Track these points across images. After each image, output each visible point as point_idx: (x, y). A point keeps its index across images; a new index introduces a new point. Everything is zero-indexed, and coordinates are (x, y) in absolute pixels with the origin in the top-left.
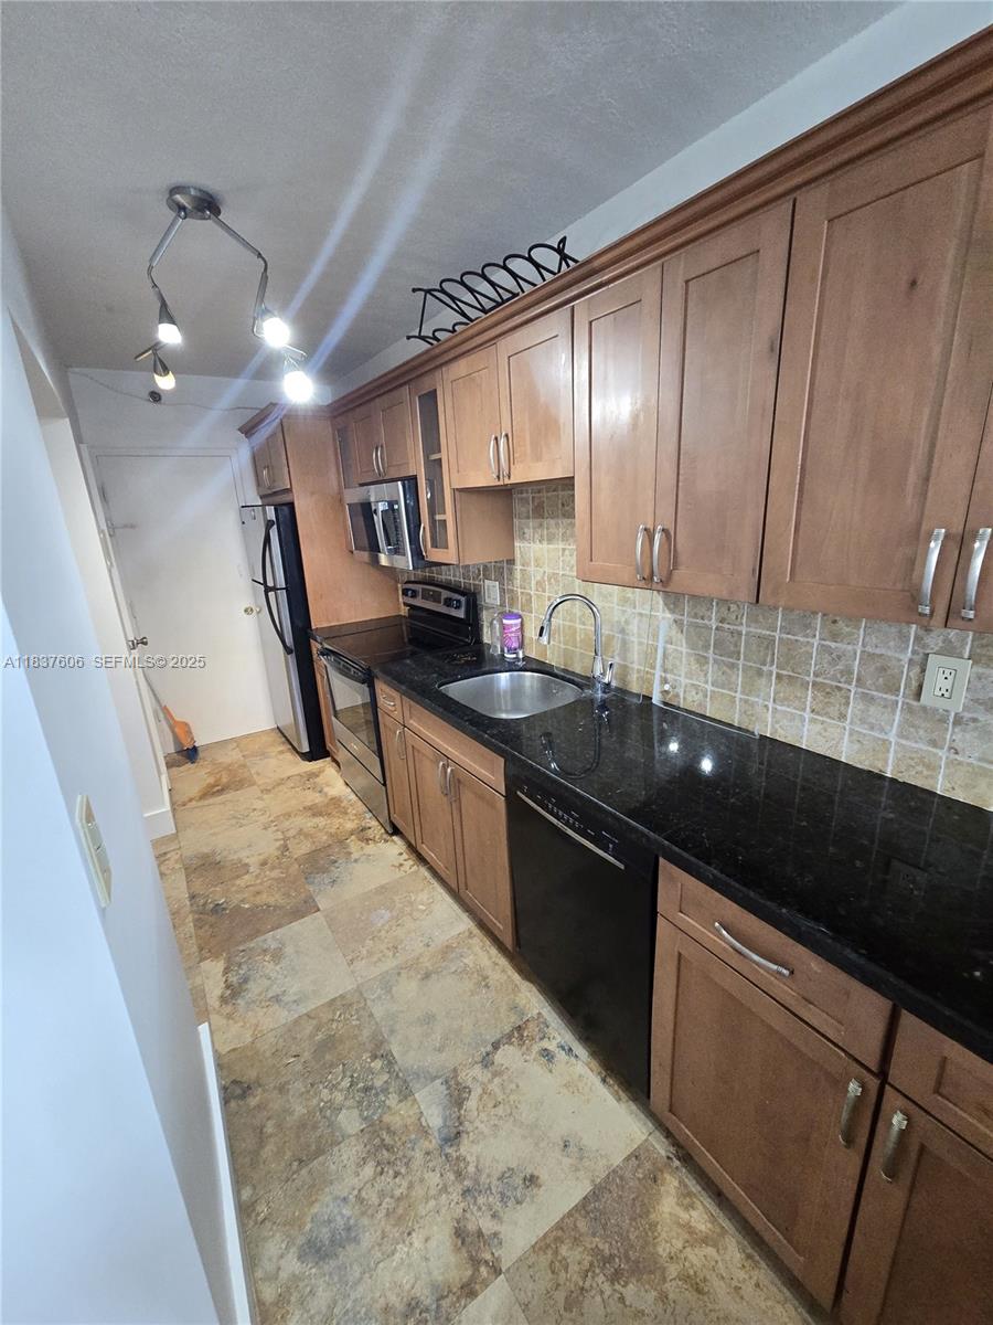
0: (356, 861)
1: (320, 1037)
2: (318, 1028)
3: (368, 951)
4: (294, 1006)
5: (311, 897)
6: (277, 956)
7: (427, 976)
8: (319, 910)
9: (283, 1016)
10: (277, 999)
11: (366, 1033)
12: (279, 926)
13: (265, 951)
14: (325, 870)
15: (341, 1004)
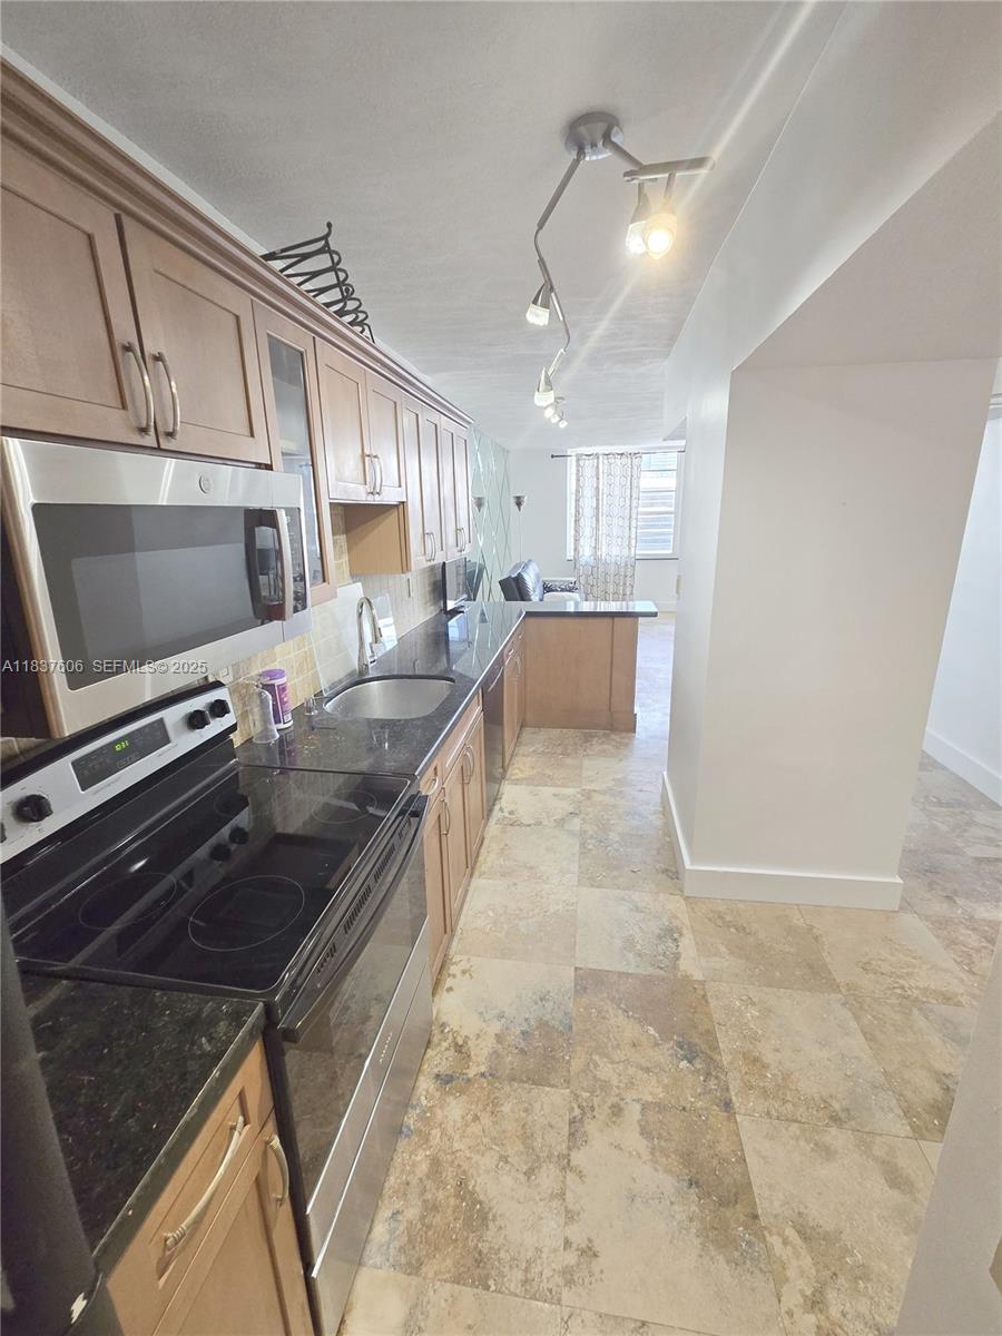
0: (501, 1017)
1: (616, 873)
2: (615, 878)
3: (558, 904)
4: (626, 898)
5: (576, 991)
6: (629, 943)
7: (531, 868)
8: (576, 969)
9: (636, 896)
10: (637, 909)
11: (587, 861)
12: (620, 974)
13: (640, 955)
14: (543, 1025)
15: (593, 882)
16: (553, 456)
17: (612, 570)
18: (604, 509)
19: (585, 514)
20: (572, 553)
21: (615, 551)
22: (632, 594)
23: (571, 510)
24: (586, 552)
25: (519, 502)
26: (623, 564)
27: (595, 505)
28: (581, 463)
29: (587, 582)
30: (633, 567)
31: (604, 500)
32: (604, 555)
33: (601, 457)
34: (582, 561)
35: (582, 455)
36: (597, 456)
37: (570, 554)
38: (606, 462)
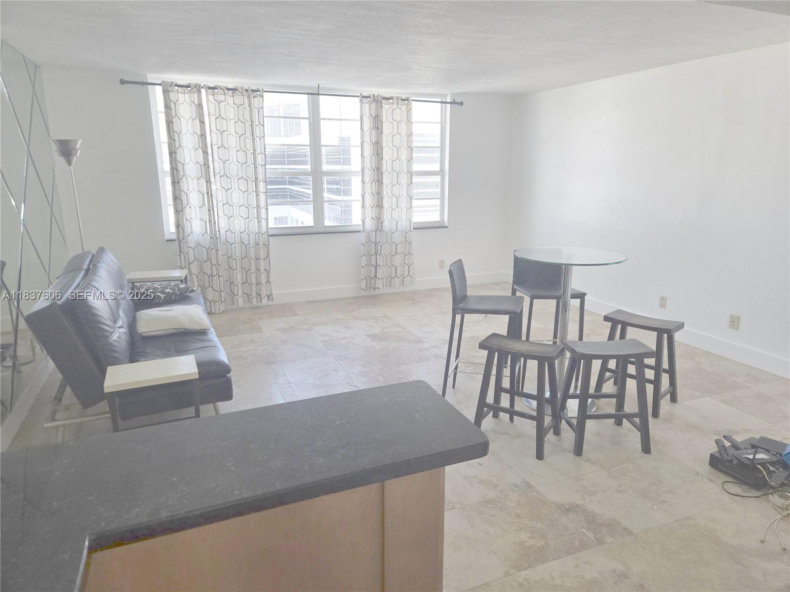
16: (123, 82)
17: (238, 252)
18: (216, 166)
19: (188, 173)
20: (173, 229)
21: (239, 225)
22: (268, 282)
23: (164, 164)
24: (196, 226)
25: (66, 150)
26: (252, 243)
27: (201, 161)
28: (172, 96)
29: (201, 270)
30: (267, 246)
31: (216, 155)
32: (223, 232)
33: (203, 91)
34: (192, 241)
35: (172, 84)
36: (198, 88)
37: (170, 227)
38: (211, 98)
